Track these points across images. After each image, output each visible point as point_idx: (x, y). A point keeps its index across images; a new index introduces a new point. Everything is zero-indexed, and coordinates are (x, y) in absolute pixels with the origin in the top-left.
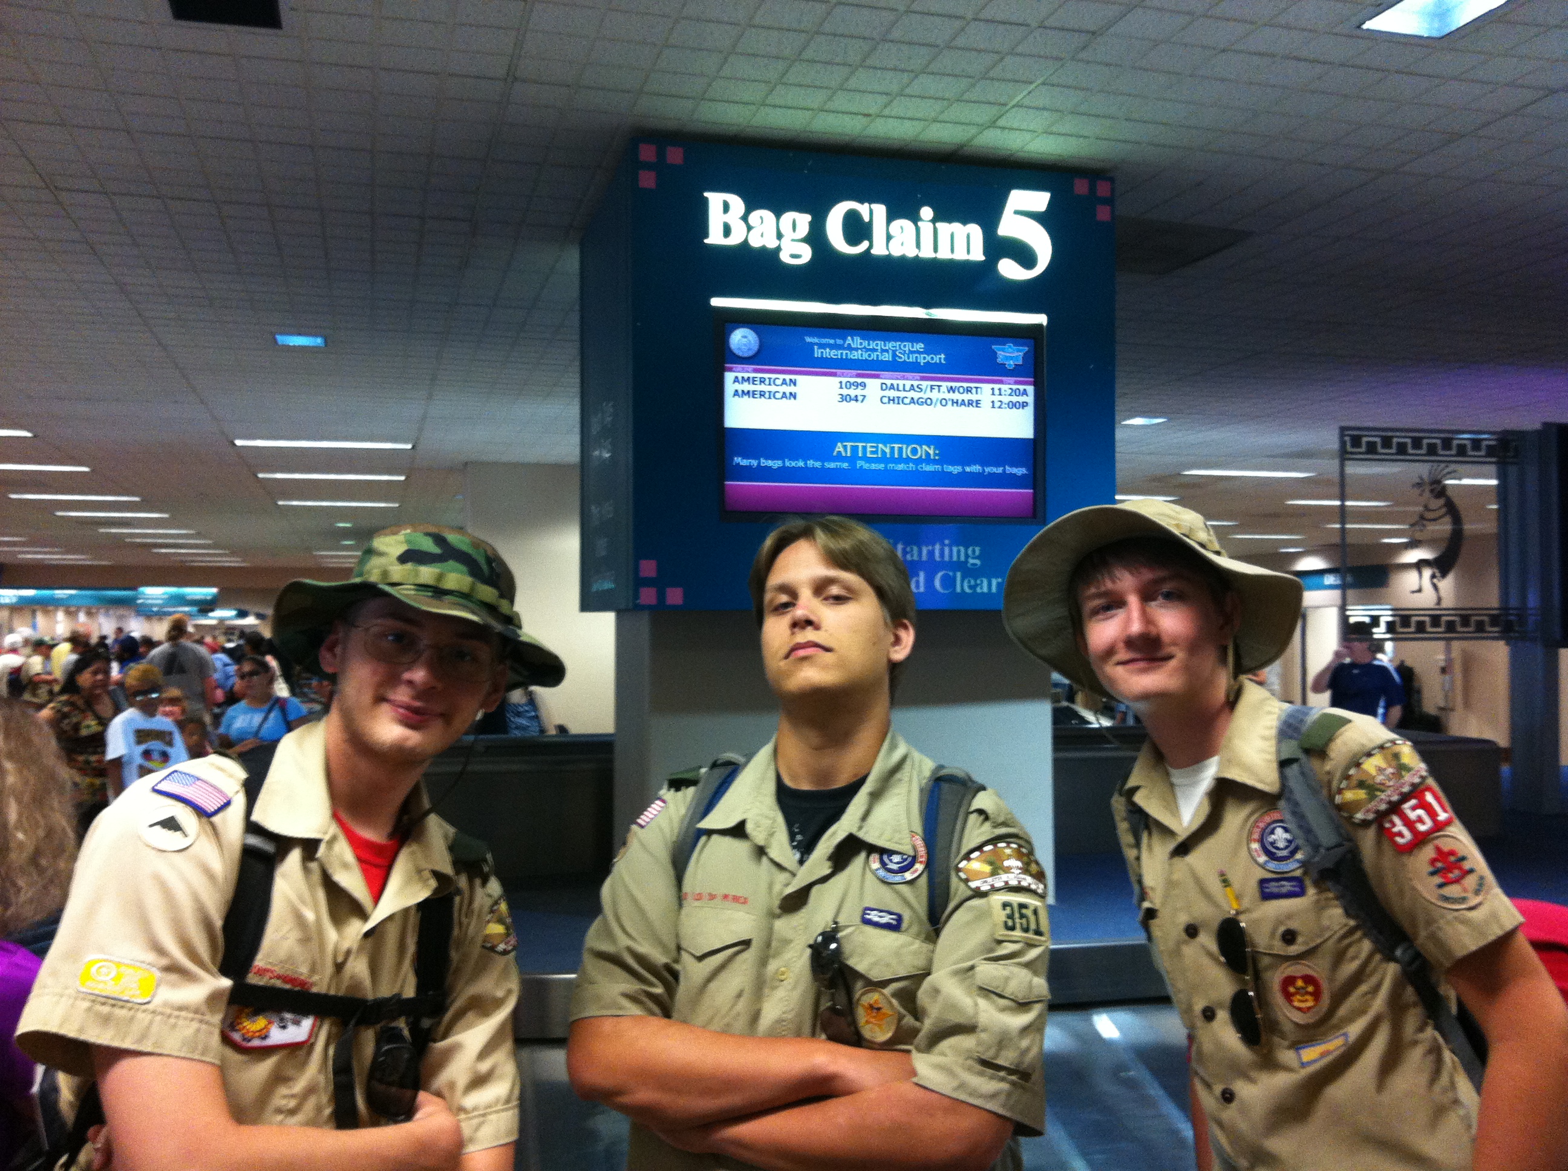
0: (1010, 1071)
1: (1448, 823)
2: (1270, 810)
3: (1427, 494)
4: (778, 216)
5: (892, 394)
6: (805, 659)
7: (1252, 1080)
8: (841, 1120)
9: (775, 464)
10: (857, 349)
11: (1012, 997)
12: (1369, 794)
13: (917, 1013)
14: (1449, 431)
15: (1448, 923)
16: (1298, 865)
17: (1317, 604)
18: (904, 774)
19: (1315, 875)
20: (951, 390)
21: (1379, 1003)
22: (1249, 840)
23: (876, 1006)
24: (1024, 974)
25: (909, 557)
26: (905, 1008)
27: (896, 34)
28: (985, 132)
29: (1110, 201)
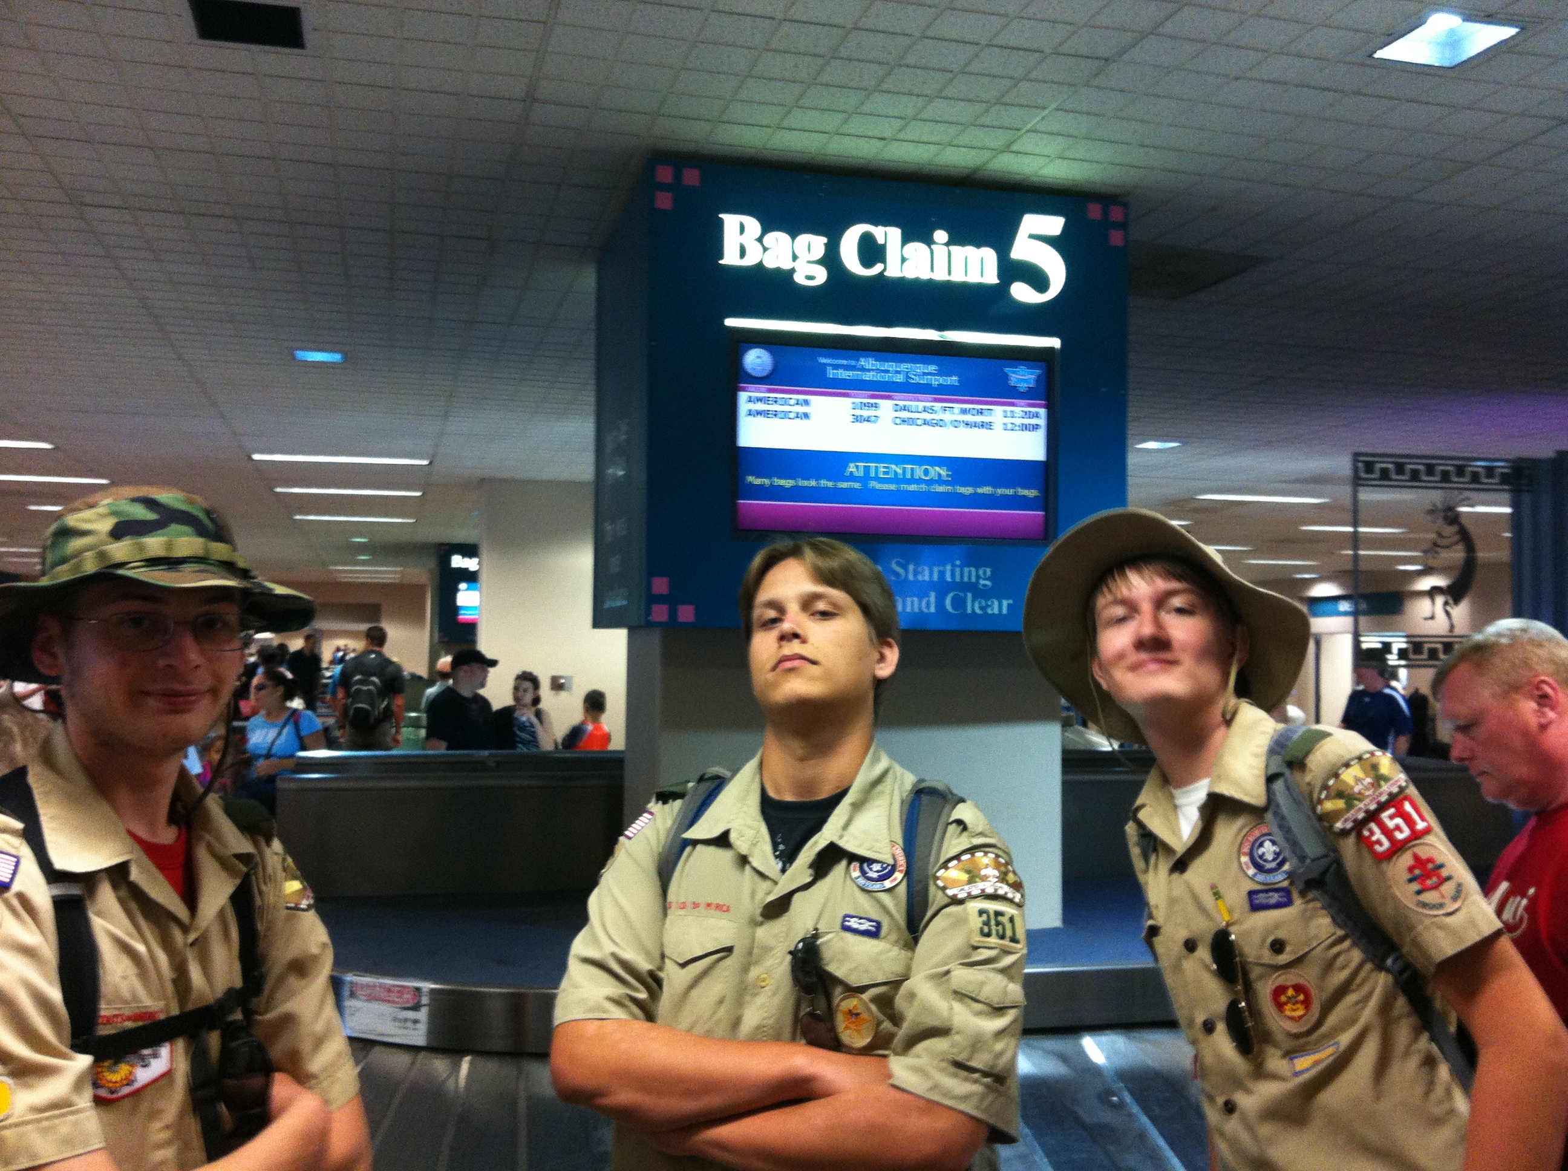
0: (985, 1074)
1: (1427, 831)
2: (1259, 824)
3: (1440, 521)
4: (793, 237)
5: (905, 415)
6: (791, 670)
7: (1248, 1091)
8: (819, 1121)
9: (787, 483)
10: (869, 370)
11: (987, 1001)
12: (1346, 803)
13: (896, 1019)
14: (1464, 459)
15: (1427, 928)
16: (1285, 876)
17: (1332, 630)
18: (886, 786)
19: (1301, 886)
20: (964, 412)
21: (1368, 1013)
22: (1239, 853)
23: (855, 1012)
24: (999, 980)
25: (920, 578)
26: (884, 1014)
27: (911, 59)
28: (1000, 156)
29: (1123, 226)
